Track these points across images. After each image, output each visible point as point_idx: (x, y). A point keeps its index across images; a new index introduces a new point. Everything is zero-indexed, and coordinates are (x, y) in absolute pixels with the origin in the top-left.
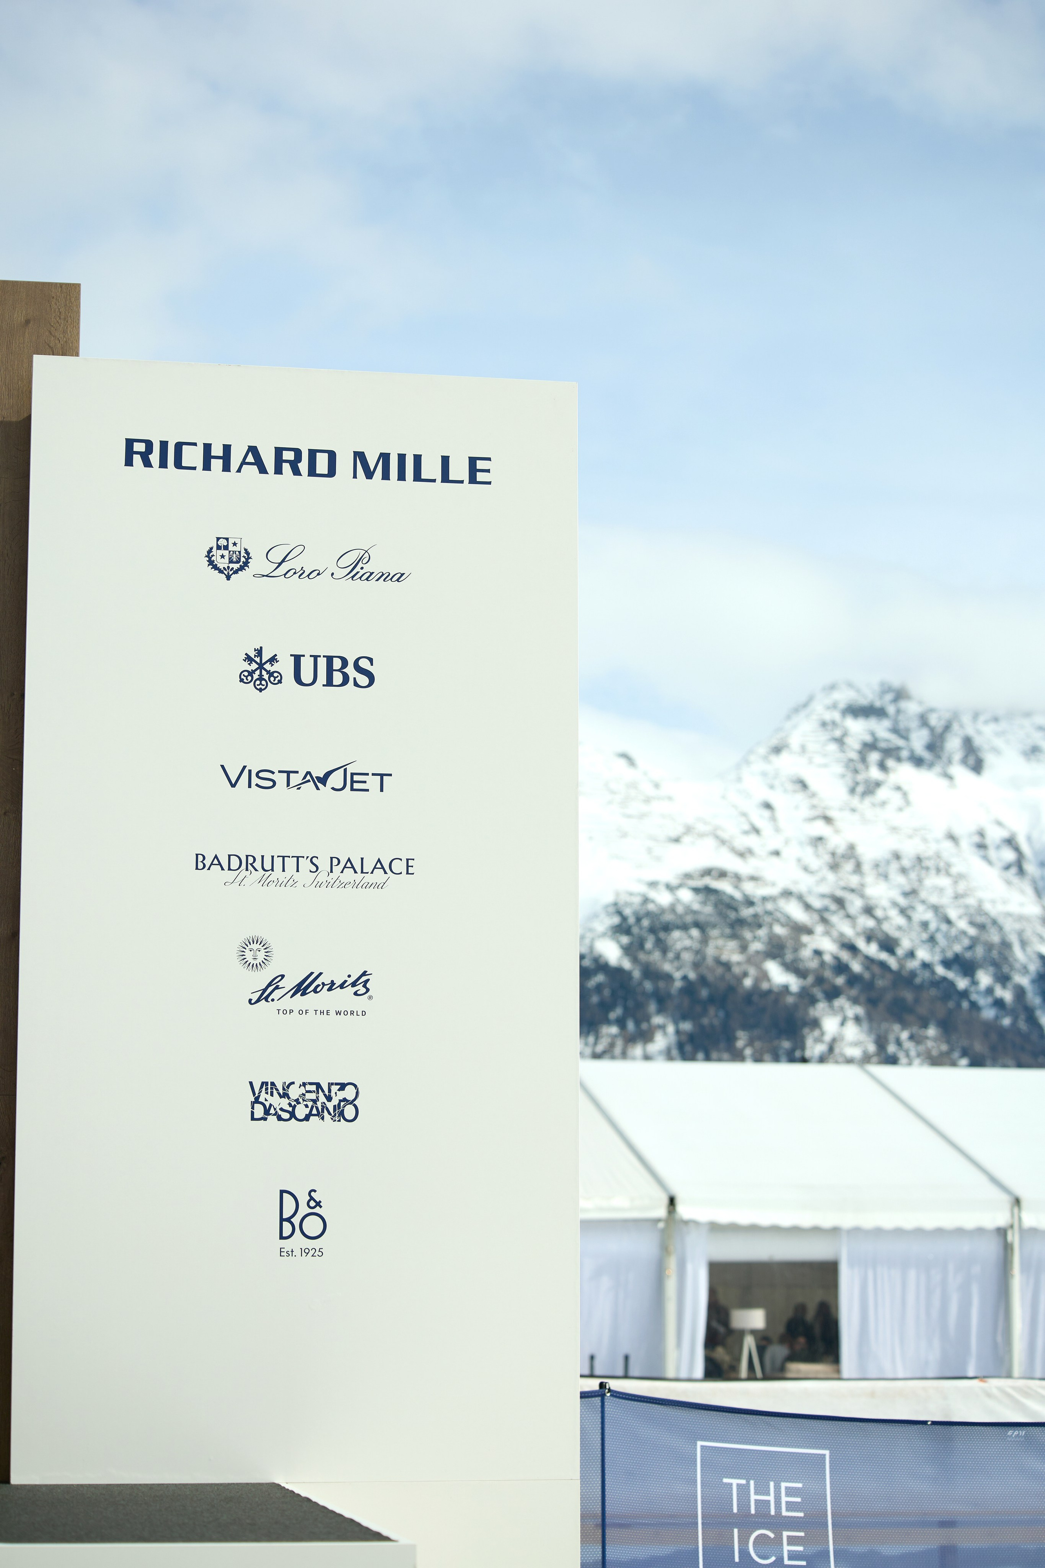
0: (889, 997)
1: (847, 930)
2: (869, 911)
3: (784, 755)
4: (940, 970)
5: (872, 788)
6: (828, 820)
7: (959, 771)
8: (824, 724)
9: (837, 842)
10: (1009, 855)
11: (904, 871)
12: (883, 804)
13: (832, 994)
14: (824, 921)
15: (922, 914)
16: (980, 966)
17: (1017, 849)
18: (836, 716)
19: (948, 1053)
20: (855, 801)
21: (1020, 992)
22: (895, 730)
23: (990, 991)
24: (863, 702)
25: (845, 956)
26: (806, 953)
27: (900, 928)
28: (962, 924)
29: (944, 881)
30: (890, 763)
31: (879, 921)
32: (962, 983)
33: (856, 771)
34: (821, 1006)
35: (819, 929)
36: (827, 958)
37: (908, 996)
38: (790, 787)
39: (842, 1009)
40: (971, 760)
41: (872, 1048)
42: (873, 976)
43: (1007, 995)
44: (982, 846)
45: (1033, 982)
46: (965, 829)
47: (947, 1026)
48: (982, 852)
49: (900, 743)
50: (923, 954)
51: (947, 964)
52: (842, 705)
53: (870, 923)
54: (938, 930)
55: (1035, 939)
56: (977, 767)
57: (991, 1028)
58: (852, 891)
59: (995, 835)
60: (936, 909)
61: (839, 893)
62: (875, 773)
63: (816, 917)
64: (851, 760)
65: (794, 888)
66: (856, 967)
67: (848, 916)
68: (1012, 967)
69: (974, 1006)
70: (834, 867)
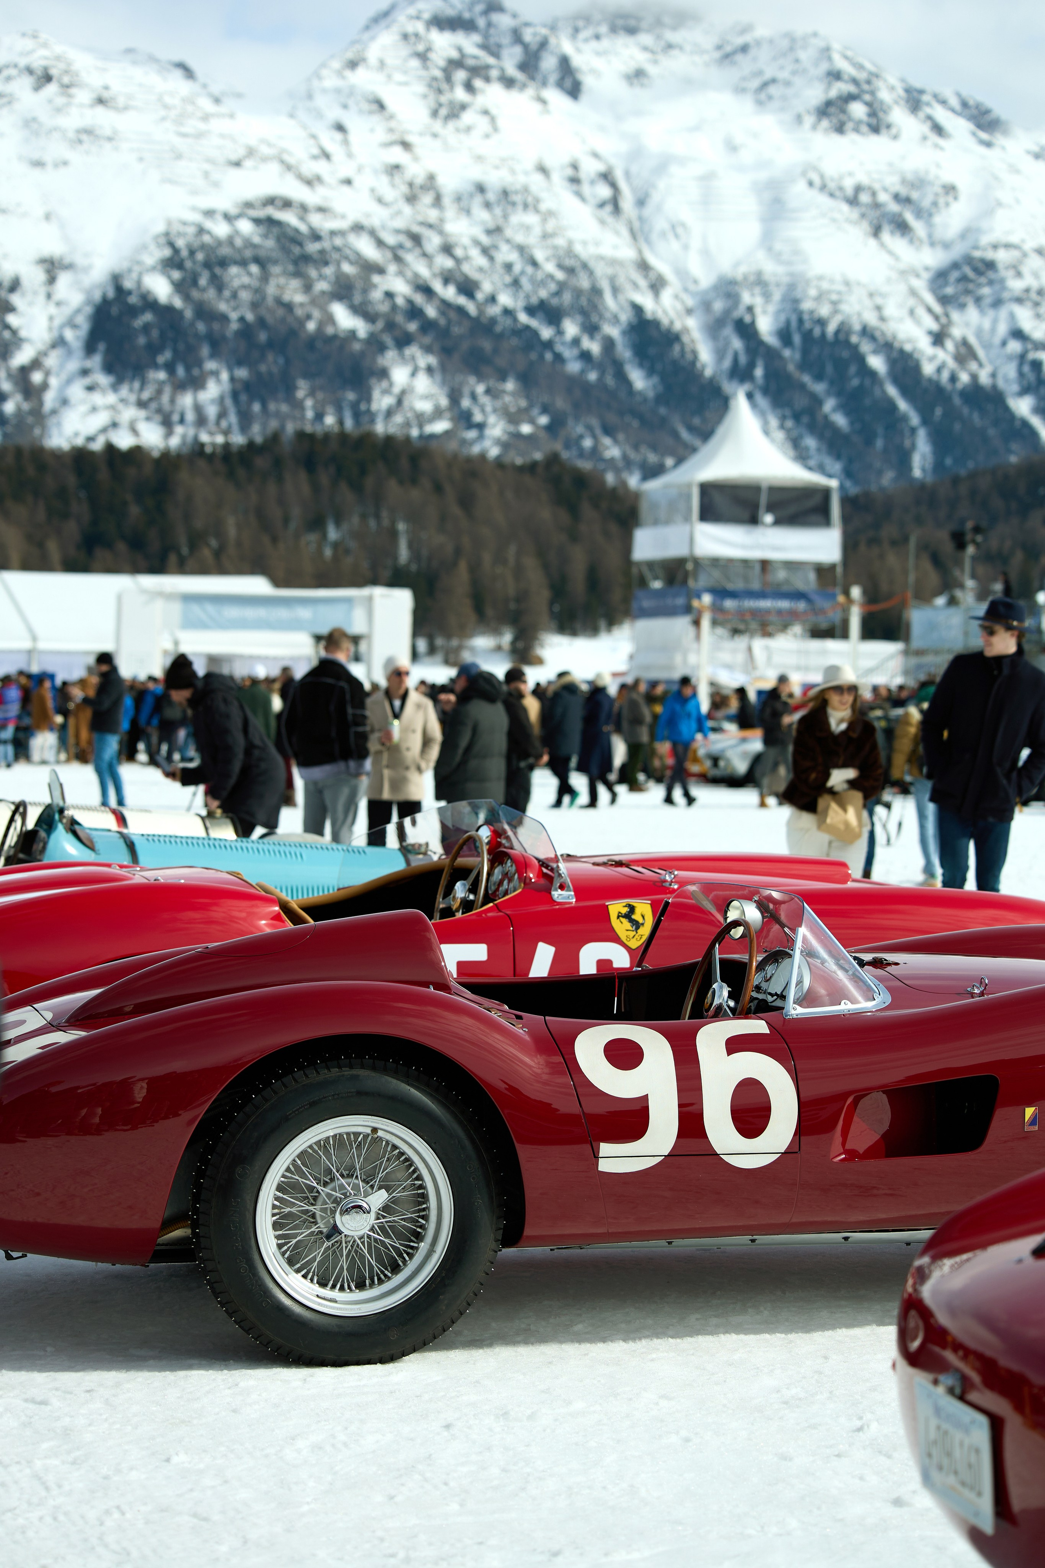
0: (465, 346)
1: (423, 270)
2: (447, 249)
3: (361, 71)
4: (523, 318)
5: (456, 111)
6: (406, 145)
7: (555, 96)
8: (405, 37)
9: (416, 171)
10: (605, 192)
11: (488, 205)
12: (468, 129)
13: (403, 341)
14: (398, 259)
15: (506, 254)
16: (568, 315)
17: (614, 185)
18: (420, 27)
19: (527, 410)
20: (437, 126)
21: (609, 344)
22: (484, 47)
23: (576, 342)
24: (450, 12)
25: (419, 299)
26: (376, 295)
27: (481, 270)
28: (550, 267)
29: (531, 219)
30: (478, 83)
31: (458, 261)
32: (546, 333)
33: (440, 91)
34: (391, 354)
35: (392, 268)
36: (400, 301)
37: (487, 345)
38: (366, 106)
39: (413, 358)
40: (568, 83)
41: (444, 402)
42: (449, 322)
43: (594, 347)
44: (575, 180)
45: (624, 333)
46: (557, 162)
47: (527, 380)
48: (575, 187)
49: (491, 60)
50: (505, 299)
51: (531, 310)
52: (426, 16)
53: (449, 263)
54: (523, 272)
55: (628, 287)
56: (574, 90)
57: (575, 383)
58: (430, 226)
59: (590, 168)
60: (521, 249)
61: (416, 229)
62: (460, 94)
63: (389, 255)
64: (435, 79)
65: (366, 222)
66: (431, 312)
67: (425, 255)
68: (601, 316)
69: (559, 358)
70: (411, 199)
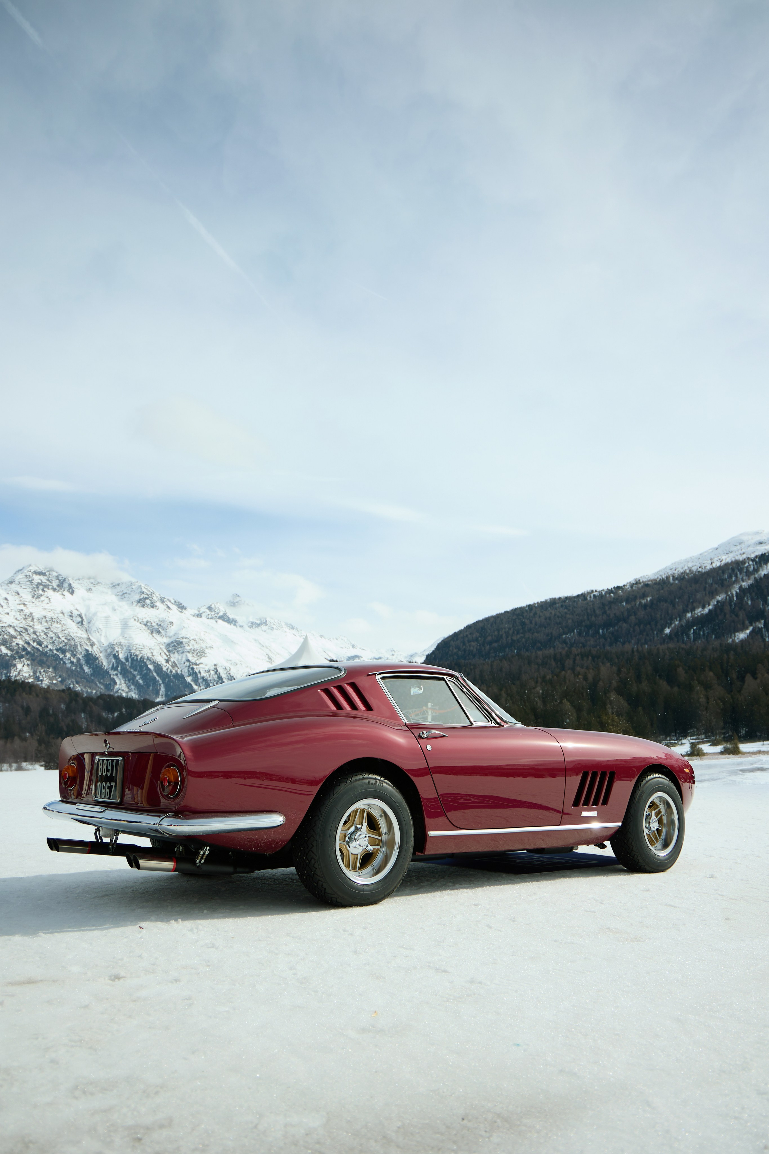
0: (38, 659)
1: (28, 638)
2: (35, 633)
3: (13, 584)
4: (55, 652)
5: (39, 596)
6: (24, 604)
7: (66, 593)
8: (26, 576)
9: (27, 611)
10: (79, 619)
11: (47, 622)
12: (42, 601)
13: (21, 657)
14: (20, 635)
15: (51, 635)
16: (67, 651)
17: (82, 618)
18: (30, 574)
19: (55, 676)
20: (34, 600)
21: (79, 660)
22: (48, 580)
23: (69, 659)
24: (39, 570)
25: (26, 646)
26: (14, 644)
27: (44, 639)
28: (63, 639)
29: (59, 626)
30: (46, 589)
31: (37, 636)
32: (61, 656)
33: (35, 591)
34: (14, 662)
35: (19, 637)
36: (20, 646)
37: (45, 659)
38: (14, 594)
39: (23, 661)
40: (70, 591)
41: (32, 674)
42: (34, 652)
43: (75, 661)
44: (71, 616)
45: (82, 657)
46: (67, 610)
47: (55, 669)
48: (71, 618)
49: (50, 584)
50: (50, 647)
51: (57, 650)
52: (32, 571)
53: (35, 636)
54: (56, 640)
55: (84, 645)
56: (72, 593)
57: (68, 670)
58: (31, 626)
59: (76, 613)
60: (55, 634)
61: (26, 627)
62: (41, 592)
63: (18, 633)
64: (34, 588)
65: (12, 624)
66: (29, 649)
67: (28, 634)
68: (77, 652)
69: (64, 663)
70: (25, 619)
